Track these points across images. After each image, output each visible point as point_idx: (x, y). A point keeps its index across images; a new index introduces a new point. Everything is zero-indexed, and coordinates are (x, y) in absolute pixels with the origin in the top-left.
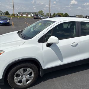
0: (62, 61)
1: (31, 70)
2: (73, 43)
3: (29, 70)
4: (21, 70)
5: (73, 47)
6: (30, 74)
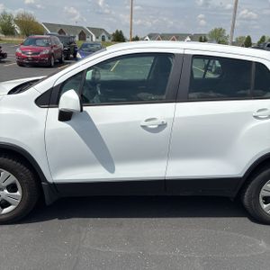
0: (112, 170)
2: (146, 121)
5: (149, 133)
6: (12, 188)
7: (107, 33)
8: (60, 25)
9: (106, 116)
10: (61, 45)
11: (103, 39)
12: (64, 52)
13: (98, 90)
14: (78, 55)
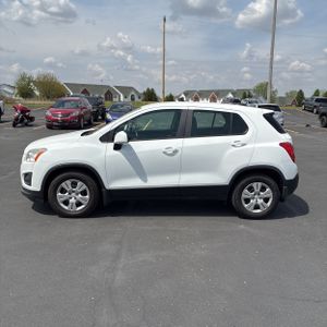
1: (85, 187)
2: (166, 149)
3: (81, 186)
4: (68, 182)
5: (167, 156)
6: (84, 193)
7: (137, 92)
8: (83, 85)
9: (141, 147)
10: (90, 106)
11: (133, 99)
12: (93, 113)
13: (136, 133)
14: (109, 116)
